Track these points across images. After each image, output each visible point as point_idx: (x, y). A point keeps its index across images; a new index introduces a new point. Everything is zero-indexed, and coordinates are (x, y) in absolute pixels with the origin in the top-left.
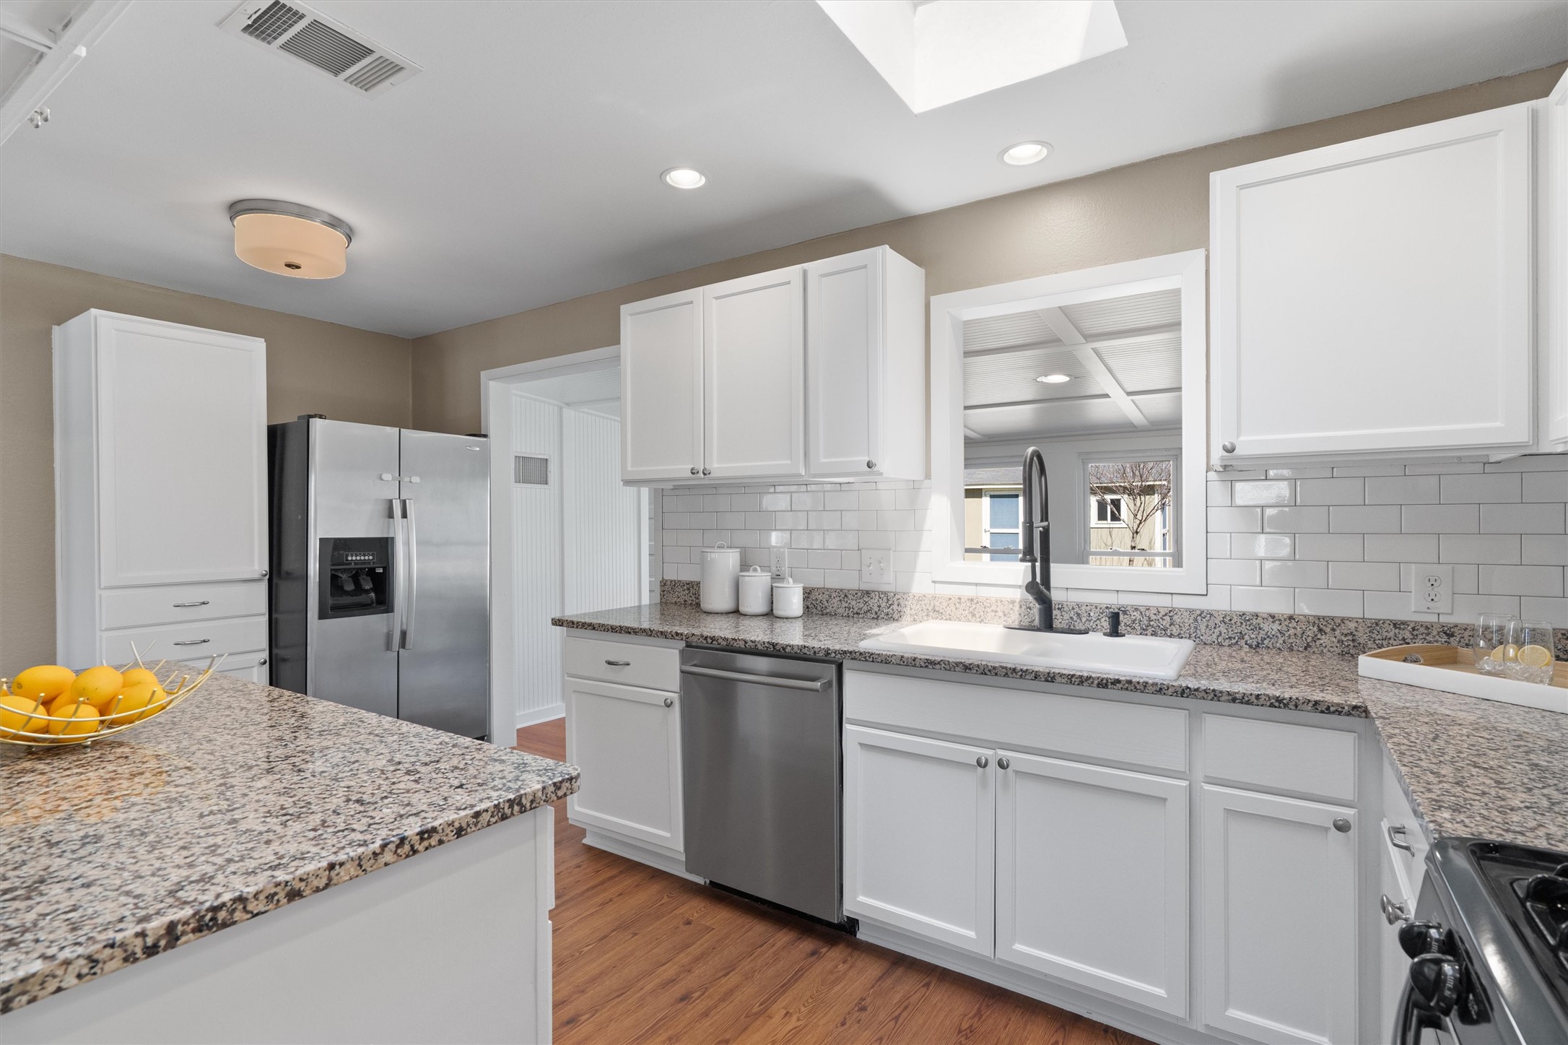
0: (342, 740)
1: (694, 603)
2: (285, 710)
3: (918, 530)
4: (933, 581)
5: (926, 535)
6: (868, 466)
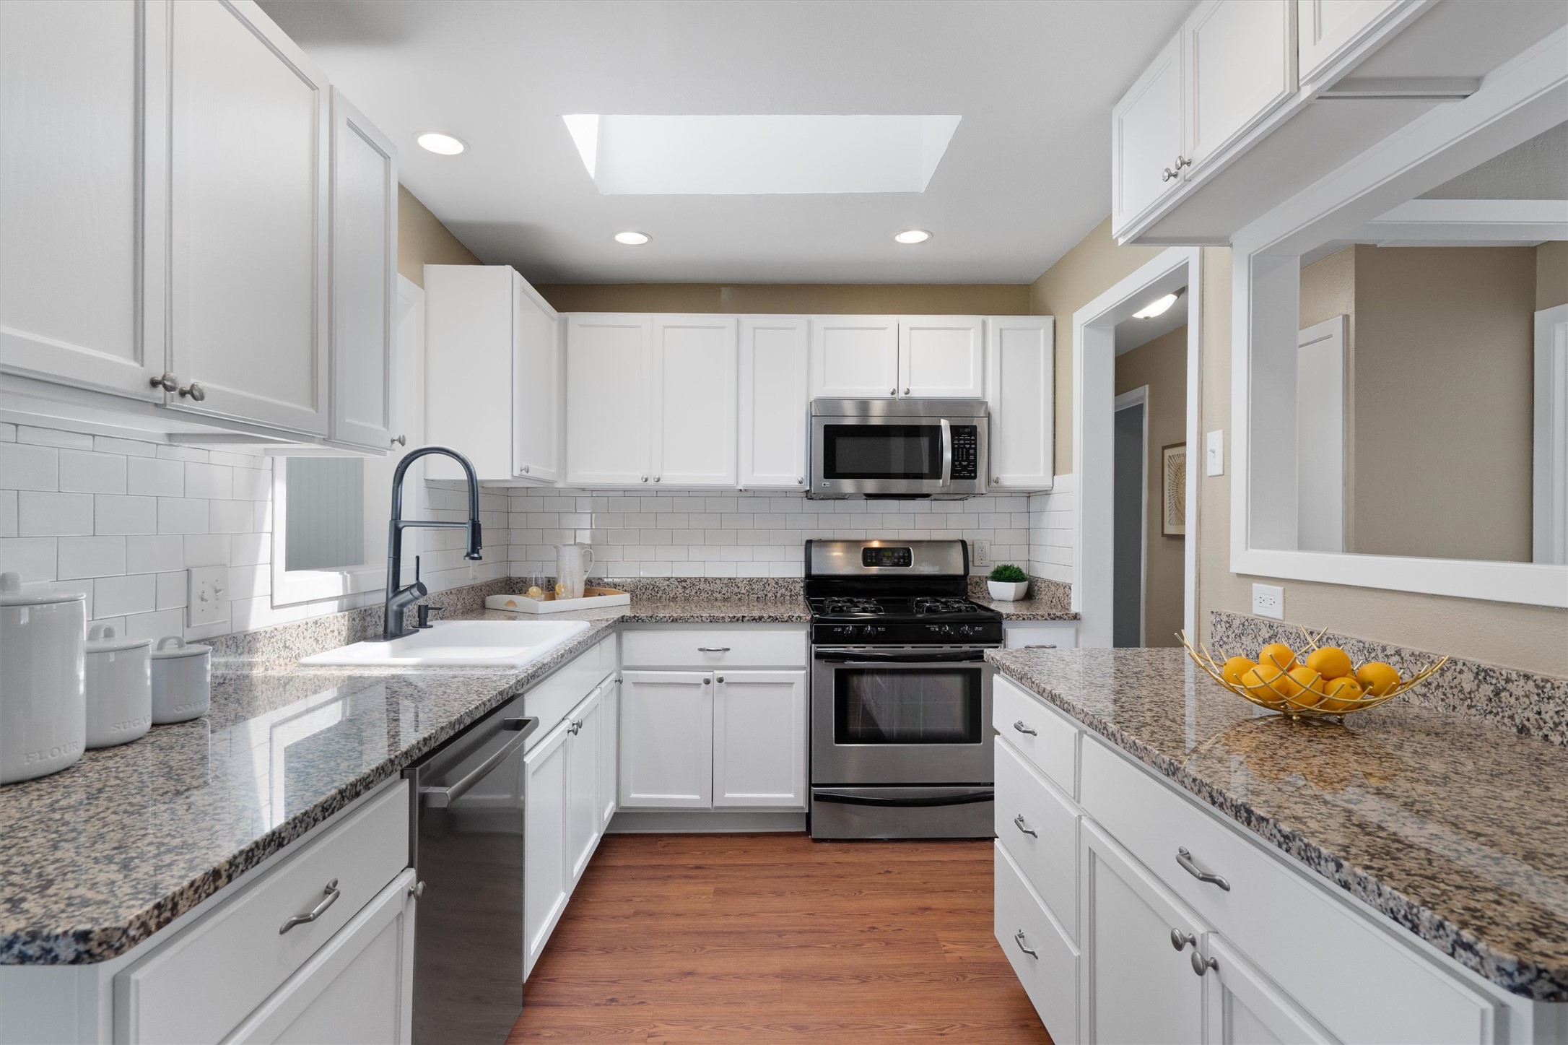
0: (1090, 679)
2: (1131, 710)
3: (257, 532)
4: (273, 607)
5: (266, 538)
6: (393, 441)
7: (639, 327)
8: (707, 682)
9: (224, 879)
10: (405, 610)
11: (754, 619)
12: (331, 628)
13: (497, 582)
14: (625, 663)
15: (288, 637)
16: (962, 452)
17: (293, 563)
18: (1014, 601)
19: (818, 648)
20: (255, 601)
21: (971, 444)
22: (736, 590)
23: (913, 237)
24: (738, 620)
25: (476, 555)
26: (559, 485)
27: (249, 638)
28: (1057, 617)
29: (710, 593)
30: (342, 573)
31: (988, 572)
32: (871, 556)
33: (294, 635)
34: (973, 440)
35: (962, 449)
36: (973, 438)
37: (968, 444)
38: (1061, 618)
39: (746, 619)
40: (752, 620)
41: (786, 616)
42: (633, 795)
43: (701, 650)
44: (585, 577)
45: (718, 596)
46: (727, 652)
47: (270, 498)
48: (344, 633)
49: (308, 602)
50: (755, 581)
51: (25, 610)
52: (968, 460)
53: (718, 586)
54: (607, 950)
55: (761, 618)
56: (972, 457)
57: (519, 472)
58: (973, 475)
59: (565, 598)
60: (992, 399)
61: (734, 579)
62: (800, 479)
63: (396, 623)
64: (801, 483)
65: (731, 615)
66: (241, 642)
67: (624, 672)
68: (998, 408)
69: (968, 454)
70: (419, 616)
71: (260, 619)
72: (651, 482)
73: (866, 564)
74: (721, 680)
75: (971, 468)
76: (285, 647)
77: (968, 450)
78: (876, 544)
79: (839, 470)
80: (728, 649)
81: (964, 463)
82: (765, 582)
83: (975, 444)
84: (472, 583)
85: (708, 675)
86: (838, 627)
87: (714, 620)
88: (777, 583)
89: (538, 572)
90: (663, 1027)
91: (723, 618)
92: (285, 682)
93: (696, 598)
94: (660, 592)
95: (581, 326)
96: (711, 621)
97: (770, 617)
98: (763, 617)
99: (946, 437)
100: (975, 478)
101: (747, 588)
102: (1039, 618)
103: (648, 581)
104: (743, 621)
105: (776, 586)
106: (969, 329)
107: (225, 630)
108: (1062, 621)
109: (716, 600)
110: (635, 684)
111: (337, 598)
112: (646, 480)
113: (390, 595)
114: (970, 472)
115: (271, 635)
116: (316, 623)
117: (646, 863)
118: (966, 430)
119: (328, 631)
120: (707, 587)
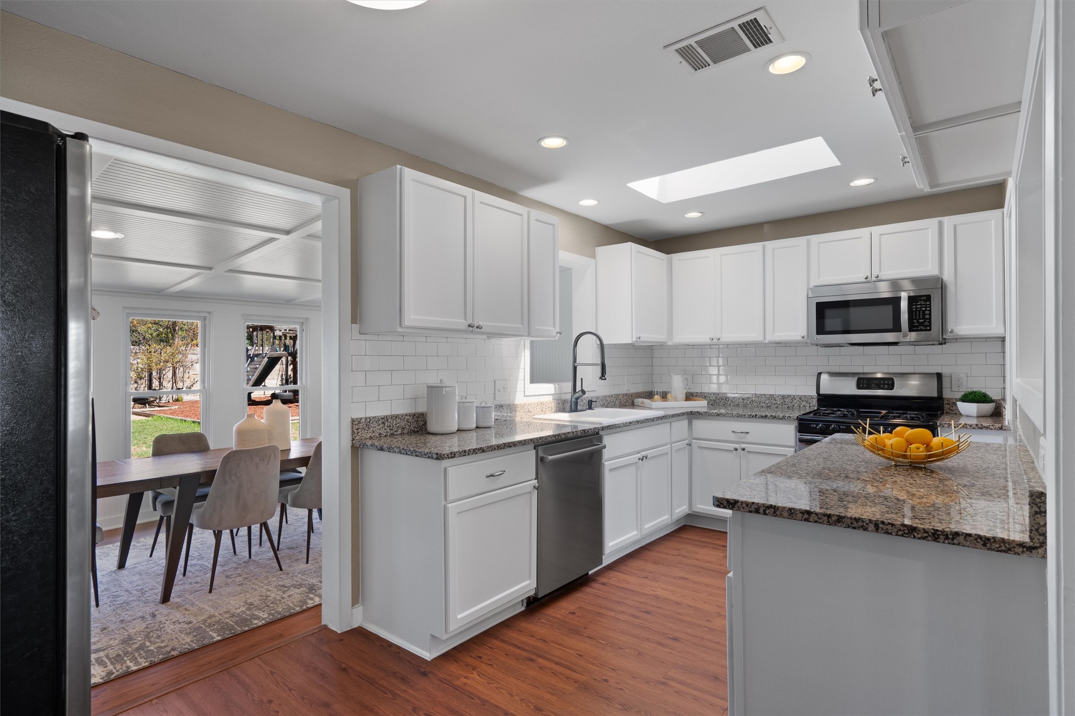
1: (389, 434)
3: (518, 368)
4: (525, 396)
5: (521, 371)
6: (557, 333)
7: (708, 257)
8: (736, 450)
9: (467, 454)
10: (579, 401)
11: (762, 417)
12: (548, 406)
13: (643, 393)
14: (694, 436)
15: (530, 408)
16: (919, 313)
17: (533, 380)
18: (978, 417)
19: (801, 435)
20: (518, 393)
21: (926, 307)
22: (774, 402)
23: (861, 182)
24: (753, 417)
25: (603, 378)
26: (670, 343)
27: (514, 406)
28: (984, 427)
29: (758, 403)
30: (554, 385)
31: (959, 395)
32: (864, 382)
33: (532, 407)
34: (928, 304)
35: (919, 311)
36: (928, 303)
37: (924, 307)
38: (988, 428)
39: (758, 416)
40: (761, 417)
41: (781, 415)
42: (699, 506)
43: (733, 432)
44: (685, 392)
45: (764, 405)
46: (748, 434)
47: (523, 355)
48: (554, 409)
49: (539, 395)
50: (786, 396)
51: (444, 388)
52: (924, 318)
53: (764, 399)
54: (655, 563)
55: (766, 416)
56: (927, 316)
57: (636, 339)
58: (928, 328)
59: (671, 401)
60: (947, 277)
61: (773, 395)
62: (802, 335)
63: (575, 407)
64: (803, 338)
65: (749, 414)
66: (512, 408)
67: (693, 441)
68: (952, 280)
69: (924, 314)
70: (589, 405)
71: (519, 400)
72: (715, 341)
73: (859, 387)
74: (743, 449)
75: (926, 323)
76: (529, 411)
77: (924, 311)
78: (879, 376)
79: (827, 329)
80: (748, 433)
81: (920, 321)
82: (793, 398)
83: (930, 307)
84: (627, 392)
85: (737, 446)
86: (814, 424)
87: (739, 416)
88: (800, 399)
89: (658, 388)
90: (660, 590)
91: (744, 415)
92: (529, 424)
93: (750, 406)
94: (730, 401)
95: (679, 260)
96: (738, 417)
97: (771, 416)
98: (767, 416)
99: (904, 305)
100: (930, 330)
101: (781, 401)
102: (969, 427)
103: (723, 395)
104: (756, 417)
105: (800, 400)
106: (928, 229)
107: (507, 403)
108: (988, 430)
109: (762, 407)
110: (699, 447)
111: (552, 394)
112: (712, 339)
113: (573, 394)
114: (926, 326)
115: (523, 406)
116: (541, 403)
117: (699, 539)
118: (923, 298)
119: (547, 407)
120: (756, 399)
